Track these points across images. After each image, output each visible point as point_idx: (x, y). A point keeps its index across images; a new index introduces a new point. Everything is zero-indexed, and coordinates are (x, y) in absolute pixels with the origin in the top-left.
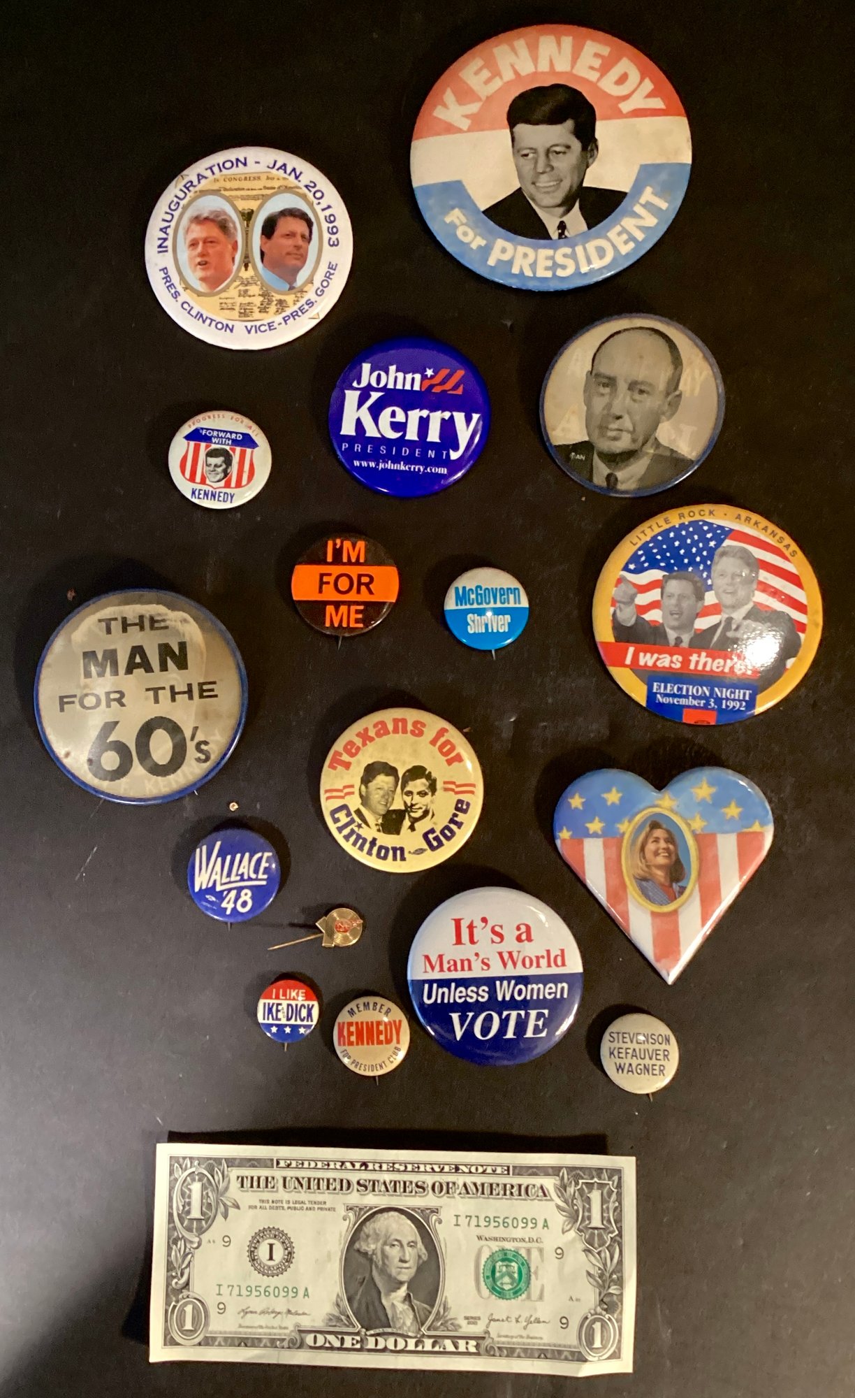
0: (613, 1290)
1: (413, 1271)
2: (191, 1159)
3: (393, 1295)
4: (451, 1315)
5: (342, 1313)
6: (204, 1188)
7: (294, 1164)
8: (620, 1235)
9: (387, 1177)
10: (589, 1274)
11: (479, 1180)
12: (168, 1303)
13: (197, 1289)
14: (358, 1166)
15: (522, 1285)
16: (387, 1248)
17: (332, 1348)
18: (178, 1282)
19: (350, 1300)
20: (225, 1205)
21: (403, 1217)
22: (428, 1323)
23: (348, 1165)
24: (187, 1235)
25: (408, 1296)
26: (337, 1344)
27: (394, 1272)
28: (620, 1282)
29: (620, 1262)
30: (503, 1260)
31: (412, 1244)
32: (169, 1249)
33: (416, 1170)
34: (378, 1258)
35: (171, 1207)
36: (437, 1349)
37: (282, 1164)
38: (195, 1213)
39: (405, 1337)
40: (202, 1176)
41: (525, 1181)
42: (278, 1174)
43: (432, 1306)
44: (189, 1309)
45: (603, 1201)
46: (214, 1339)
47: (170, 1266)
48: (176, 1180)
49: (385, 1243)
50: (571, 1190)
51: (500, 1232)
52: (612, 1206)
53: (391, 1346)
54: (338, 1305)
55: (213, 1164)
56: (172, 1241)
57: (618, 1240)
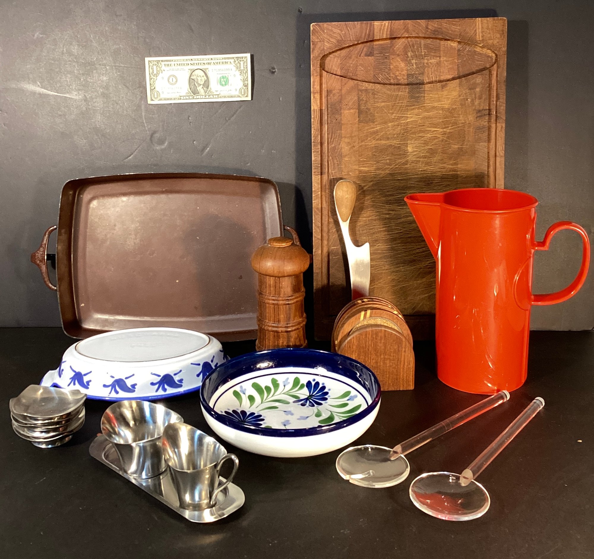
0: (246, 82)
1: (204, 82)
2: (153, 61)
3: (199, 87)
4: (212, 90)
5: (189, 92)
6: (157, 67)
7: (176, 61)
8: (247, 71)
9: (197, 62)
10: (241, 79)
11: (217, 61)
12: (151, 92)
13: (157, 89)
14: (190, 60)
15: (227, 83)
16: (198, 78)
17: (187, 99)
18: (152, 88)
19: (190, 89)
20: (162, 71)
21: (201, 70)
22: (207, 93)
23: (188, 60)
24: (154, 77)
25: (203, 87)
26: (188, 98)
27: (199, 82)
28: (247, 81)
29: (247, 77)
30: (223, 78)
31: (203, 76)
32: (150, 81)
33: (203, 60)
34: (196, 80)
35: (149, 71)
36: (209, 97)
37: (174, 61)
38: (155, 73)
39: (202, 95)
40: (156, 64)
41: (227, 60)
42: (173, 63)
43: (208, 89)
44: (156, 93)
45: (244, 64)
46: (162, 99)
47: (150, 84)
48: (150, 66)
49: (197, 77)
50: (237, 62)
51: (222, 72)
52: (245, 64)
53: (200, 98)
54: (188, 90)
55: (158, 61)
56: (151, 79)
57: (247, 72)
